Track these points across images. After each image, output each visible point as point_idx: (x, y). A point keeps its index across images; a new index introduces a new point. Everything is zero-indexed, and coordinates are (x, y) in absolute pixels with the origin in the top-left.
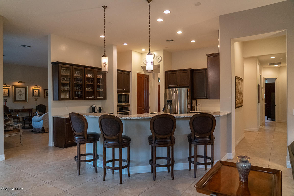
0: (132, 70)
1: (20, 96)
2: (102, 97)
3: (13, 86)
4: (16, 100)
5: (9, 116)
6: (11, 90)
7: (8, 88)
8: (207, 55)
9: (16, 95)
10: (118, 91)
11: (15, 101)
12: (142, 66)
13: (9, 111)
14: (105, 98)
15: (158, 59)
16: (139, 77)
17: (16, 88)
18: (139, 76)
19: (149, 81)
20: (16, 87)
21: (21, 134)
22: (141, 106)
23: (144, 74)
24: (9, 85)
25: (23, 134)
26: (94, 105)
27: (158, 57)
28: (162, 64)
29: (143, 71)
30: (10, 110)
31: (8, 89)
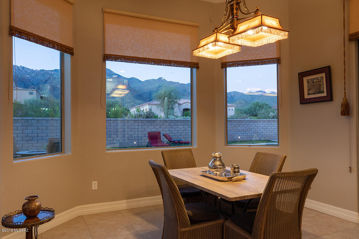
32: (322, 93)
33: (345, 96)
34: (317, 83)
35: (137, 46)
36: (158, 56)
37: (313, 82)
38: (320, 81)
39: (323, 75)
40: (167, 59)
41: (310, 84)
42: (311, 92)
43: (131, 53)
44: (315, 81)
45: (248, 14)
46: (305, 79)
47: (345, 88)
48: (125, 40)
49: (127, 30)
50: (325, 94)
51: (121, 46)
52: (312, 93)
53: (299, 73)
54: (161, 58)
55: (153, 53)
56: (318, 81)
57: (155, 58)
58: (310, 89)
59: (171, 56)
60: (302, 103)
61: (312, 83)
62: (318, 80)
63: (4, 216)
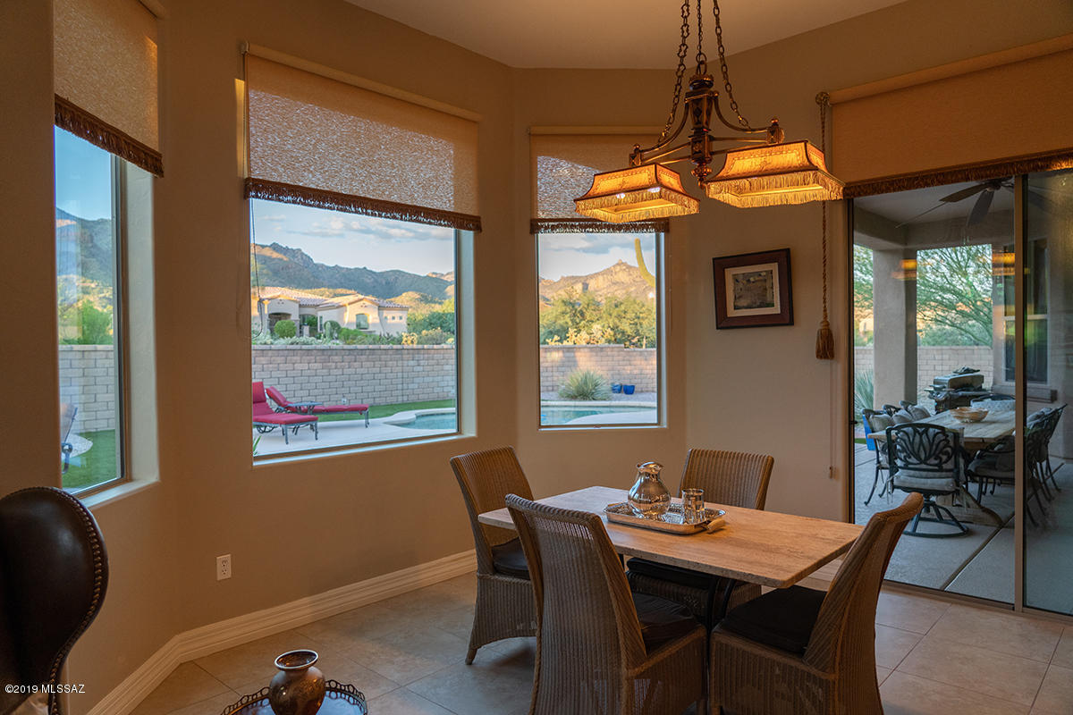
32: (768, 306)
33: (826, 317)
34: (759, 284)
35: (334, 161)
36: (387, 193)
37: (749, 281)
38: (765, 281)
39: (774, 267)
40: (409, 203)
41: (741, 286)
42: (743, 302)
43: (319, 180)
44: (752, 279)
45: (746, 130)
46: (730, 273)
47: (825, 299)
48: (303, 140)
49: (307, 114)
50: (776, 310)
51: (292, 157)
52: (745, 305)
53: (714, 259)
54: (395, 198)
55: (376, 185)
56: (761, 280)
57: (380, 199)
58: (740, 297)
59: (418, 196)
60: (720, 326)
61: (745, 282)
62: (761, 278)
63: (224, 712)
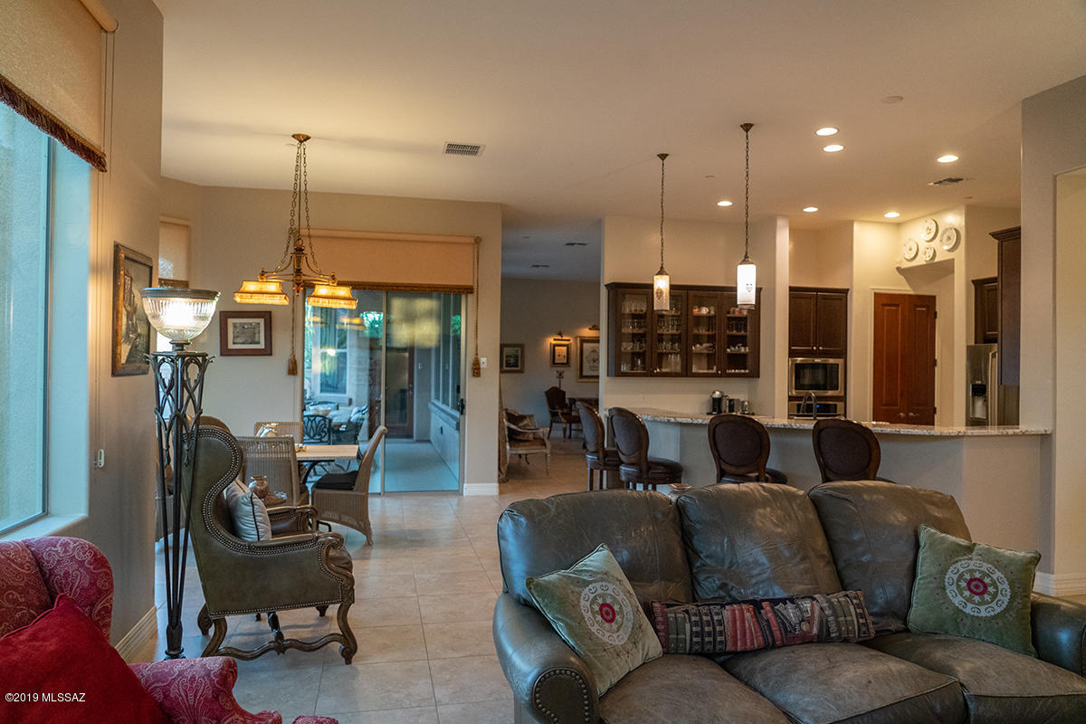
0: (854, 283)
1: (592, 364)
2: (747, 371)
3: (576, 338)
4: (584, 374)
5: (562, 414)
6: (573, 348)
7: (567, 343)
8: (994, 235)
9: (585, 360)
10: (792, 354)
11: (582, 376)
12: (898, 268)
13: (567, 401)
14: (755, 374)
15: (949, 238)
16: (884, 305)
17: (585, 345)
18: (885, 302)
19: (935, 317)
20: (584, 340)
21: (548, 451)
22: (895, 405)
23: (912, 293)
24: (568, 335)
25: (551, 453)
26: (717, 393)
27: (948, 233)
28: (959, 257)
29: (907, 284)
30: (569, 399)
31: (567, 346)
32: (257, 344)
34: (250, 330)
37: (243, 327)
38: (255, 328)
39: (260, 321)
41: (238, 330)
42: (239, 340)
44: (246, 327)
46: (231, 322)
47: (293, 341)
50: (262, 346)
52: (241, 342)
53: (220, 312)
58: (237, 337)
60: (223, 354)
62: (252, 326)
